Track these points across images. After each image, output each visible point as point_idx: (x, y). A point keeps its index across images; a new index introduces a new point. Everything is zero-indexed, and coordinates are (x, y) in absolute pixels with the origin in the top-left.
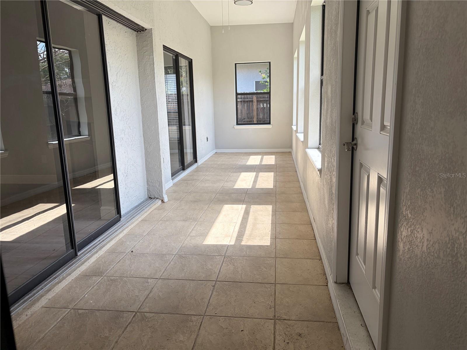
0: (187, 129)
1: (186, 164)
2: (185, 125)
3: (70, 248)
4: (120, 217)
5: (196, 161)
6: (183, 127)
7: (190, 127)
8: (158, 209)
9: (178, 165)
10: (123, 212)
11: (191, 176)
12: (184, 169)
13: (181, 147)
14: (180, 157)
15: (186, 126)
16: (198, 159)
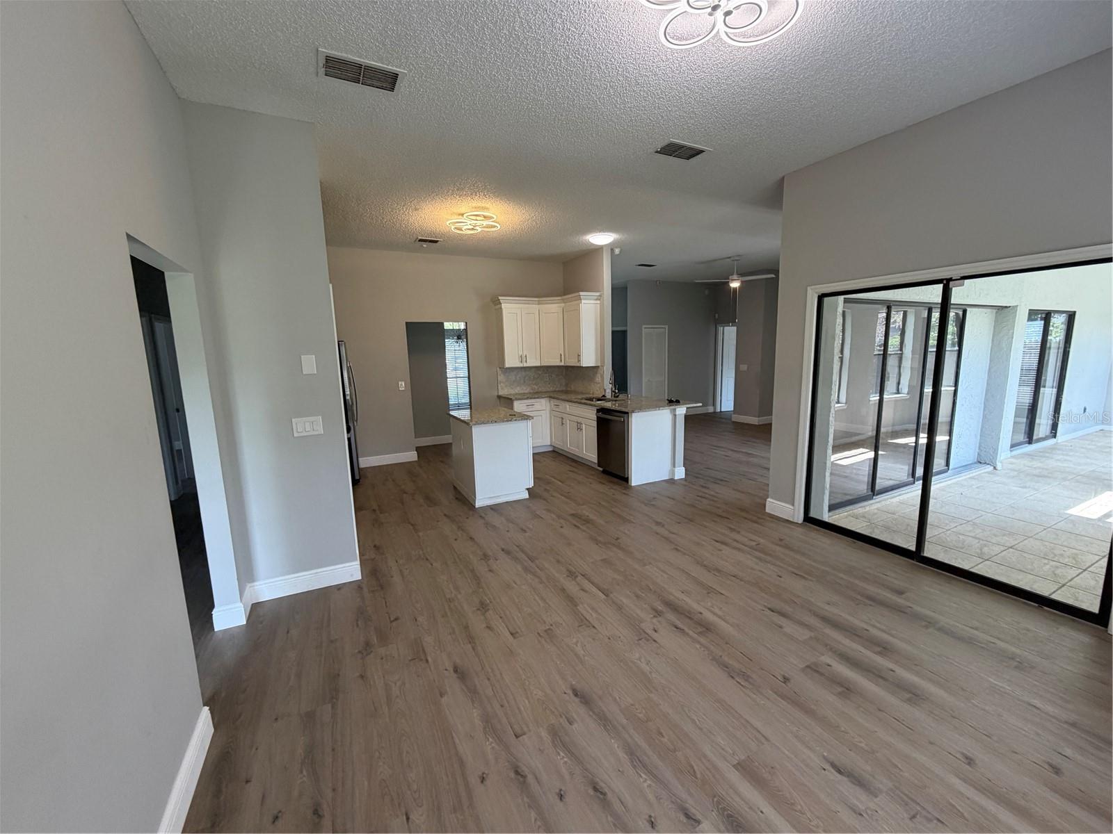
0: (1048, 394)
1: (1035, 438)
2: (1044, 387)
3: (911, 476)
4: (948, 469)
5: (1055, 437)
6: (1042, 389)
7: (1055, 390)
8: (989, 473)
9: (1022, 437)
10: (951, 466)
11: (1041, 452)
12: (1030, 441)
13: (1032, 418)
14: (1027, 428)
15: (1046, 389)
16: (1058, 434)
